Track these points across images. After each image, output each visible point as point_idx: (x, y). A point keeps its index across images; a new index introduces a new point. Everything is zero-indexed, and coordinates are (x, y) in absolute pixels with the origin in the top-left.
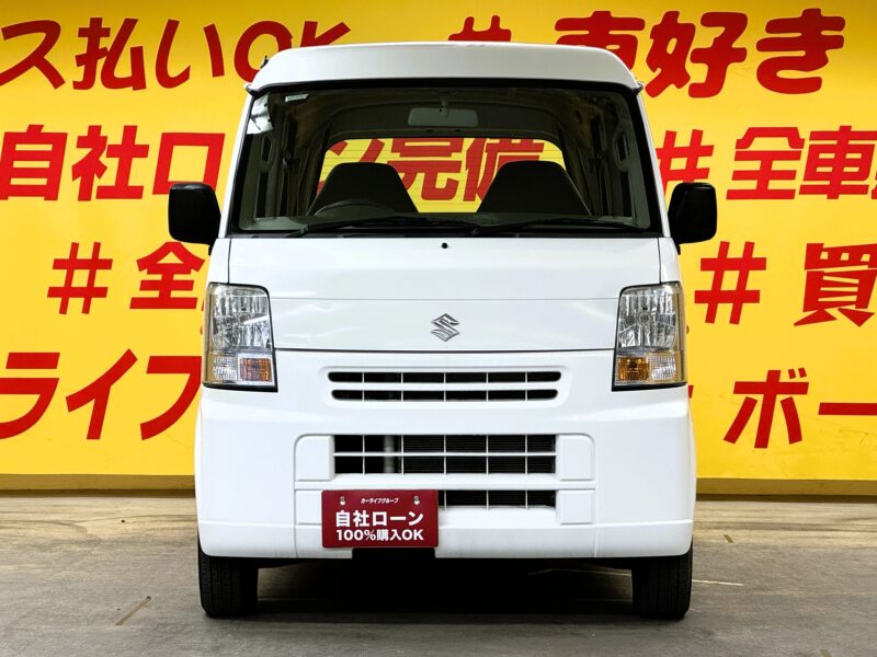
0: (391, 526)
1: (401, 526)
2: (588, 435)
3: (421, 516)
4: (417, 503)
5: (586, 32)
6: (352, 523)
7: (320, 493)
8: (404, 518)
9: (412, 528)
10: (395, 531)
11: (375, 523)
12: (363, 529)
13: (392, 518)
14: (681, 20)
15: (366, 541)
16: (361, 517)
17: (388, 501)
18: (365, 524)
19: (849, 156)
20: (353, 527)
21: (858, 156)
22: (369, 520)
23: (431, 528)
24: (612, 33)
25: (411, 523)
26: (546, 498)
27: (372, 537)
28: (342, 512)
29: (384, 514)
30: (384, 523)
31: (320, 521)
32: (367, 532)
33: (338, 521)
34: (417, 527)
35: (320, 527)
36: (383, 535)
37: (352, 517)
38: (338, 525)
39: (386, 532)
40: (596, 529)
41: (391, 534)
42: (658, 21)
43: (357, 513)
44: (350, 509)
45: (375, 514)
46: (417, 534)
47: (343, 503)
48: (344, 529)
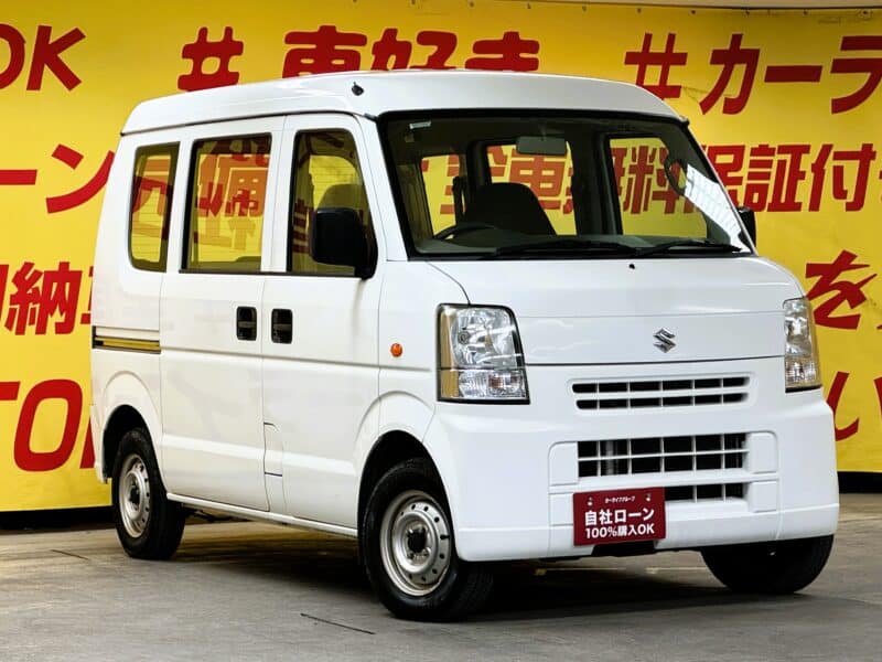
0: (630, 521)
1: (637, 521)
2: (773, 433)
3: (652, 512)
4: (648, 499)
5: (313, 46)
6: (599, 522)
7: (571, 495)
8: (639, 514)
9: (646, 523)
10: (632, 526)
11: (617, 520)
12: (607, 526)
13: (631, 515)
14: (400, 38)
15: (609, 537)
16: (605, 515)
17: (627, 499)
18: (609, 522)
19: (545, 173)
20: (599, 525)
21: (551, 173)
22: (612, 518)
23: (660, 522)
24: (338, 47)
25: (645, 519)
26: (737, 491)
27: (614, 534)
28: (591, 512)
29: (624, 511)
30: (624, 520)
31: (571, 521)
32: (610, 529)
33: (587, 520)
34: (649, 522)
35: (572, 528)
36: (623, 531)
37: (598, 516)
38: (587, 524)
39: (624, 528)
40: (780, 515)
41: (629, 529)
42: (379, 37)
43: (602, 512)
44: (596, 508)
45: (617, 512)
46: (650, 528)
47: (590, 504)
48: (591, 527)
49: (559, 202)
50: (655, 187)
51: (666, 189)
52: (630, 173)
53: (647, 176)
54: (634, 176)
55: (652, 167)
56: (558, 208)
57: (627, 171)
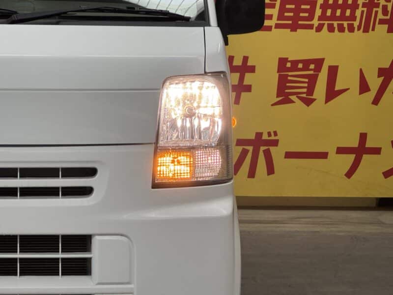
2: (126, 236)
19: (303, 7)
21: (308, 7)
49: (313, 25)
50: (380, 16)
51: (388, 17)
52: (362, 7)
53: (375, 9)
54: (365, 9)
55: (379, 3)
56: (312, 29)
57: (361, 6)
